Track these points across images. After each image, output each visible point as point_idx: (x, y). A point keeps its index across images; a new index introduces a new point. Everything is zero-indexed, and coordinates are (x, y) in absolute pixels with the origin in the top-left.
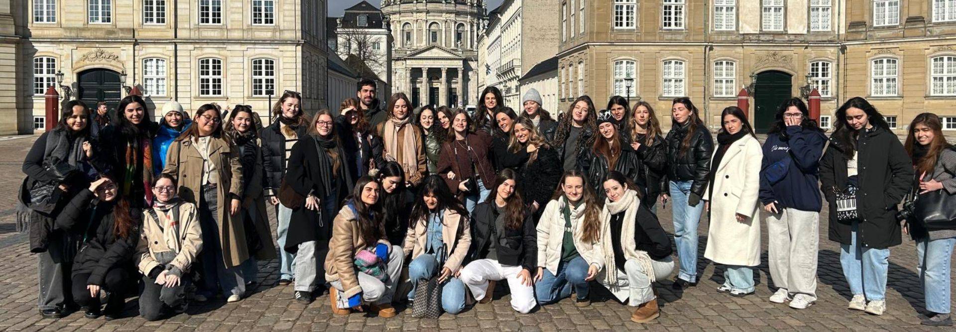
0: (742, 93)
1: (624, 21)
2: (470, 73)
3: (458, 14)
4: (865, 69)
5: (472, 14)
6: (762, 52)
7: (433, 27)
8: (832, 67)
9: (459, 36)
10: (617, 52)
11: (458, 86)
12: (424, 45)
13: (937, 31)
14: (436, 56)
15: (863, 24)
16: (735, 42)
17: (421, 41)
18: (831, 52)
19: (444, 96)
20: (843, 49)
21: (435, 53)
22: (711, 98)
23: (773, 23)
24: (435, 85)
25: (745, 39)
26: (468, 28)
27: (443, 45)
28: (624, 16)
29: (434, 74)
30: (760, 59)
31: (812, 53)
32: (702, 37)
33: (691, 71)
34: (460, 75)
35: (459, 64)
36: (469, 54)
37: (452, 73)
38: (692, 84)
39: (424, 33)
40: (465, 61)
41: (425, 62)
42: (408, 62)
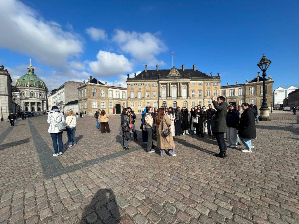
0: (114, 107)
1: (94, 95)
2: (44, 103)
3: (39, 90)
4: (130, 104)
5: (44, 90)
6: (116, 101)
7: (32, 93)
8: (126, 104)
9: (40, 95)
10: (93, 100)
11: (41, 106)
12: (29, 96)
13: (138, 99)
14: (34, 99)
15: (129, 98)
16: (112, 99)
17: (28, 96)
18: (125, 101)
19: (36, 109)
20: (127, 101)
21: (33, 98)
22: (109, 108)
23: (118, 97)
24: (33, 106)
25: (114, 99)
26: (43, 93)
27: (35, 97)
28: (94, 94)
29: (33, 104)
30: (116, 102)
31: (123, 101)
32: (107, 98)
33: (106, 104)
34: (41, 104)
35: (41, 101)
36: (44, 99)
37: (39, 103)
38: (106, 106)
39: (29, 94)
40: (43, 101)
41: (30, 101)
42: (24, 101)
